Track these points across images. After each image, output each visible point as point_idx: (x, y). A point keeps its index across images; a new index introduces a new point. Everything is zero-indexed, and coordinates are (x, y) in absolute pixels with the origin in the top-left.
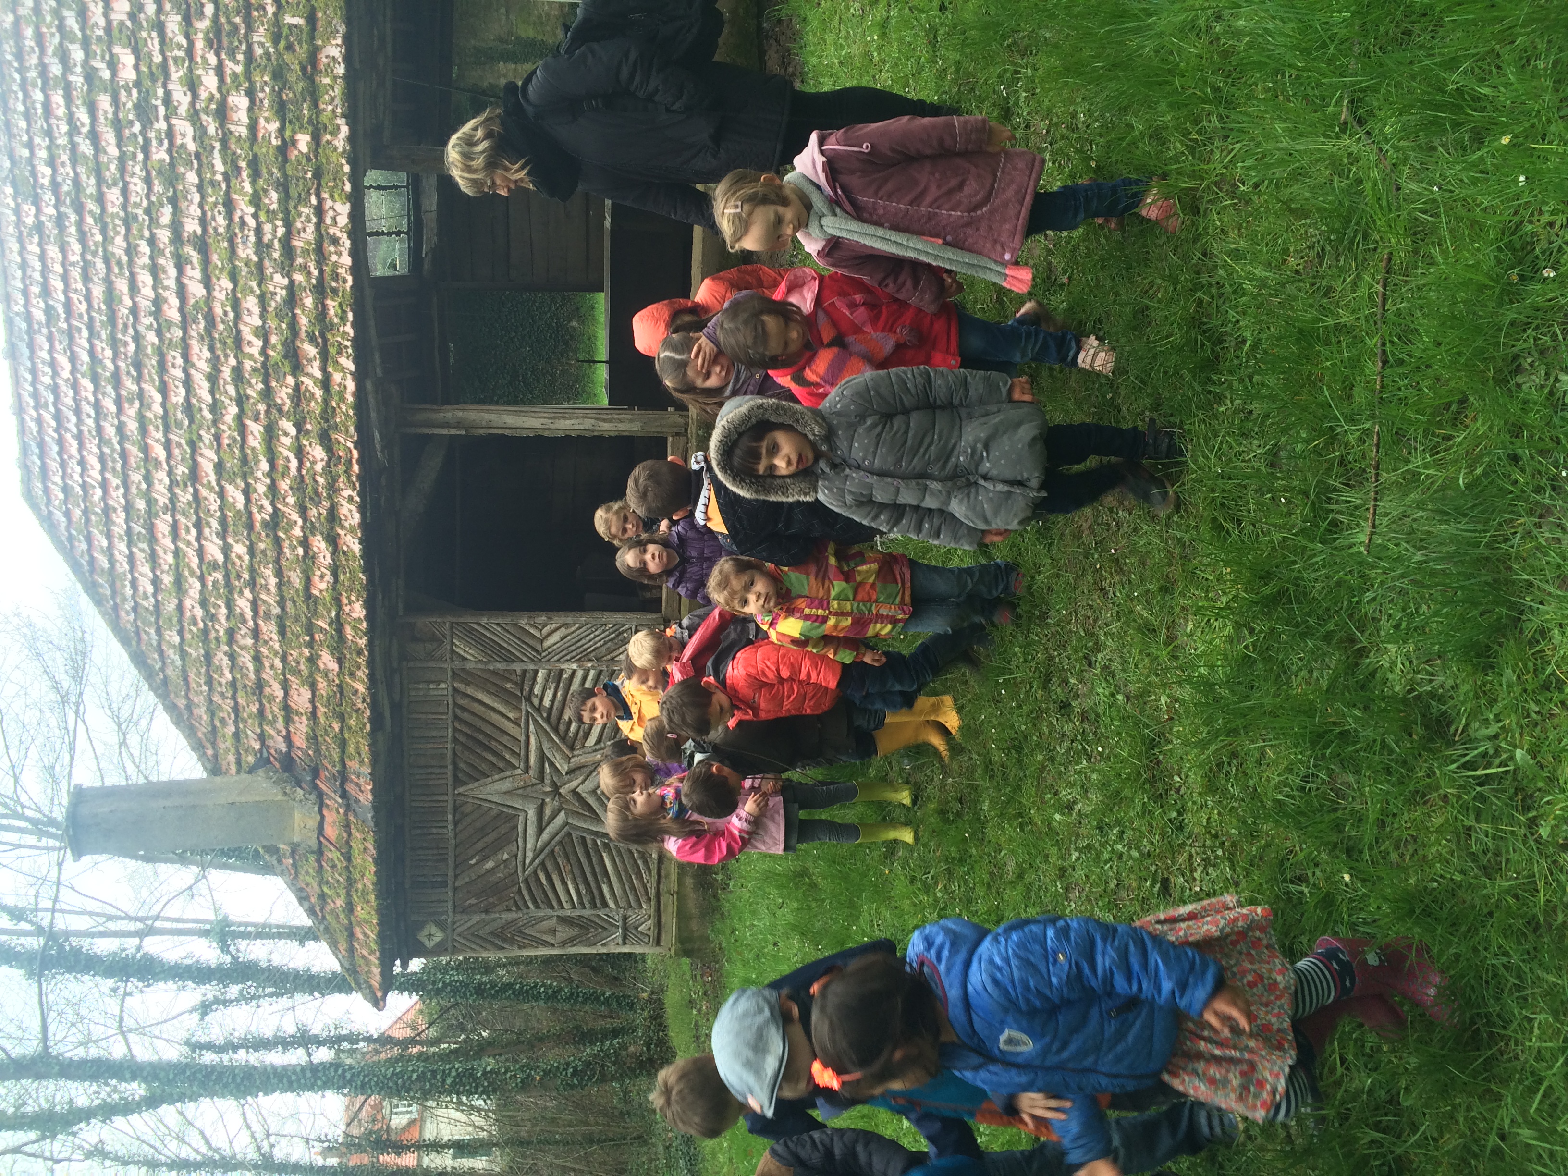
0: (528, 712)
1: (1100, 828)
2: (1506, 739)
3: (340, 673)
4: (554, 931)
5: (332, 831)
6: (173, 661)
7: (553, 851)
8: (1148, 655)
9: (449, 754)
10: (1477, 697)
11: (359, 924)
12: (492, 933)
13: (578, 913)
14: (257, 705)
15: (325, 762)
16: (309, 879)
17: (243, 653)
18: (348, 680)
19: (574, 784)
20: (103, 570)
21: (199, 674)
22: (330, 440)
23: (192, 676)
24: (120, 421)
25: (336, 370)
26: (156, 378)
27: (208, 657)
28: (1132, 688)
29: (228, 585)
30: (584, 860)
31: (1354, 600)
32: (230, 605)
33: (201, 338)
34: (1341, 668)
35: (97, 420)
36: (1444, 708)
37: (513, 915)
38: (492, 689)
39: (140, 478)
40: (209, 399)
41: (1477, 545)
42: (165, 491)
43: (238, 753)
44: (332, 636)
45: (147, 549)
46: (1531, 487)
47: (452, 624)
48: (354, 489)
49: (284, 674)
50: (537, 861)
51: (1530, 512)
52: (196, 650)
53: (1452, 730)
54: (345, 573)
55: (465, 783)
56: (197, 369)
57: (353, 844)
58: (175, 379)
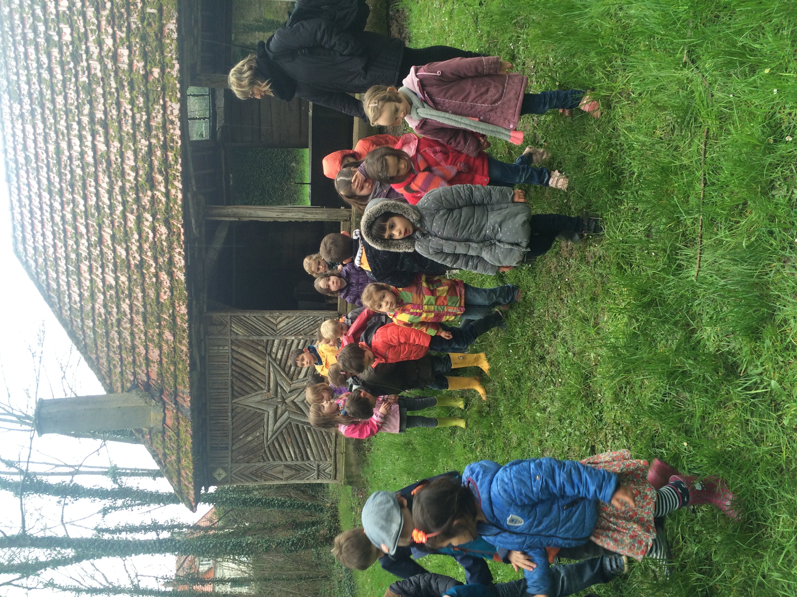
0: (269, 362)
1: (560, 420)
2: (766, 375)
3: (174, 342)
4: (282, 472)
5: (169, 422)
6: (89, 335)
7: (282, 432)
8: (585, 332)
9: (230, 383)
10: (752, 354)
11: (183, 468)
12: (251, 473)
13: (295, 463)
14: (132, 358)
15: (166, 386)
16: (158, 446)
17: (125, 331)
18: (178, 344)
19: (293, 397)
20: (54, 289)
21: (102, 342)
22: (169, 223)
23: (99, 343)
24: (63, 214)
25: (172, 188)
26: (81, 192)
27: (107, 333)
28: (577, 349)
29: (118, 297)
30: (297, 436)
31: (690, 304)
32: (118, 307)
33: (104, 172)
34: (683, 338)
35: (51, 213)
36: (735, 359)
37: (262, 464)
38: (251, 349)
39: (73, 242)
40: (108, 202)
41: (752, 277)
42: (86, 249)
43: (122, 382)
44: (170, 323)
45: (77, 279)
46: (779, 247)
47: (231, 317)
48: (181, 248)
49: (146, 342)
50: (274, 437)
51: (779, 260)
52: (101, 329)
53: (739, 371)
54: (177, 291)
55: (237, 397)
56: (102, 187)
57: (180, 428)
58: (90, 192)
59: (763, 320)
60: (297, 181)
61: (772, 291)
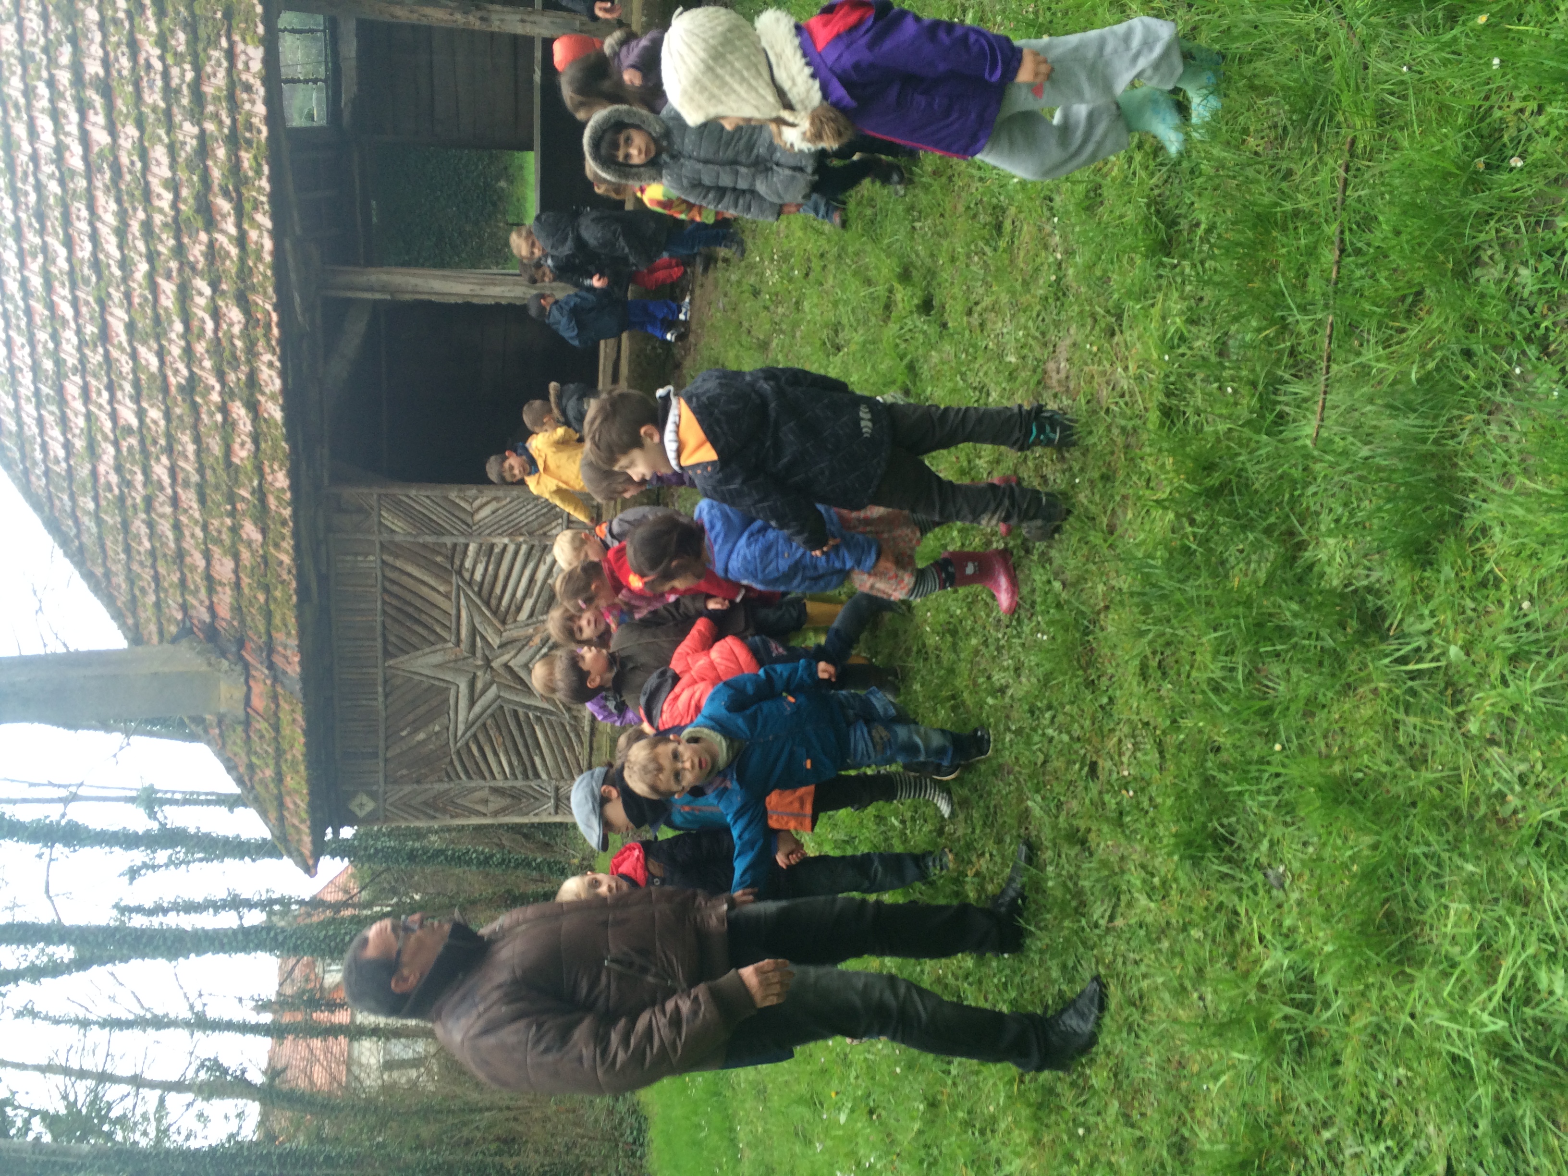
0: (459, 587)
1: (1032, 712)
2: (1440, 634)
3: (264, 544)
4: (485, 802)
5: (259, 702)
6: (88, 529)
7: (484, 725)
8: (1087, 543)
9: (379, 627)
10: (1413, 593)
11: (289, 794)
12: (424, 803)
13: (510, 783)
14: (178, 575)
15: (250, 633)
16: (236, 749)
17: (162, 521)
18: (272, 550)
19: (506, 658)
20: (10, 432)
21: (116, 542)
22: (247, 301)
23: (109, 544)
24: (23, 276)
25: (252, 227)
26: (60, 231)
27: (126, 525)
28: (1069, 575)
29: (144, 450)
30: (516, 733)
31: (1296, 493)
32: (146, 471)
33: (107, 189)
34: (1280, 560)
36: (1380, 603)
37: (445, 786)
38: (422, 562)
39: (47, 337)
40: (117, 254)
41: (1424, 441)
42: (74, 352)
43: (160, 623)
44: (254, 506)
45: (57, 411)
46: (1483, 383)
47: (379, 496)
48: (274, 354)
49: (205, 543)
50: (469, 734)
51: (1480, 409)
52: (113, 516)
53: (1387, 625)
54: (266, 441)
55: (395, 656)
56: (103, 223)
57: (281, 715)
58: (80, 233)
59: (1441, 526)
61: (1462, 471)
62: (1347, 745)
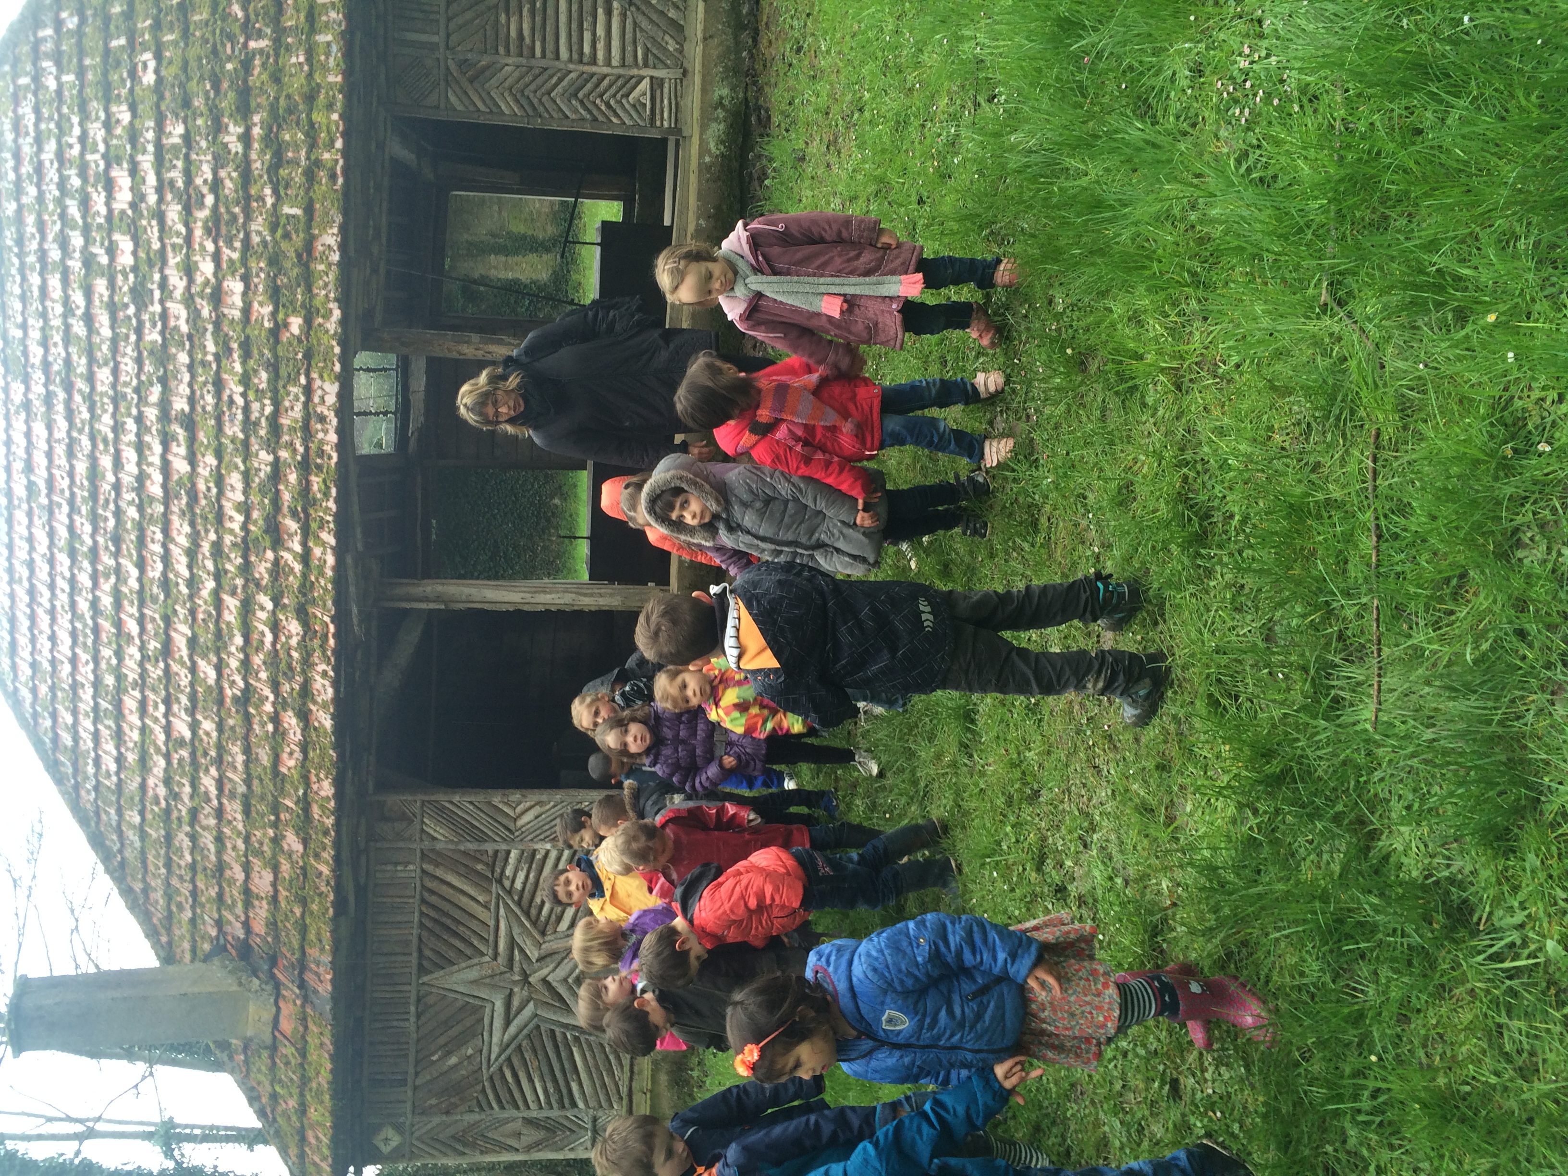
0: (498, 895)
2: (1533, 928)
3: (305, 855)
4: (519, 1135)
5: (287, 1025)
6: (132, 843)
7: (520, 1046)
8: (1147, 836)
9: (415, 941)
10: (1499, 883)
11: (312, 1127)
12: (453, 1137)
13: (545, 1113)
14: (216, 889)
15: (284, 949)
16: (261, 1077)
17: (205, 834)
18: (312, 862)
19: (545, 971)
20: (66, 747)
21: (157, 856)
22: (307, 614)
23: (150, 857)
24: (94, 596)
25: (316, 545)
26: (134, 553)
27: (169, 838)
28: (1131, 872)
29: (194, 762)
30: (552, 1055)
31: (1362, 780)
32: (194, 783)
33: (183, 514)
34: (1353, 851)
35: (71, 596)
36: (1465, 895)
37: (475, 1117)
38: (462, 870)
39: (111, 653)
40: (186, 574)
41: (1489, 723)
42: (136, 667)
43: (194, 941)
44: (298, 816)
45: (113, 726)
46: (1541, 663)
47: (423, 802)
48: (328, 664)
49: (246, 856)
50: (503, 1057)
51: (1543, 689)
52: (157, 830)
53: (1475, 919)
54: (314, 750)
55: (428, 972)
56: (176, 544)
57: (309, 1039)
58: (153, 554)
59: (1518, 811)
60: (562, 533)
61: (1533, 753)
62: (1449, 1054)
